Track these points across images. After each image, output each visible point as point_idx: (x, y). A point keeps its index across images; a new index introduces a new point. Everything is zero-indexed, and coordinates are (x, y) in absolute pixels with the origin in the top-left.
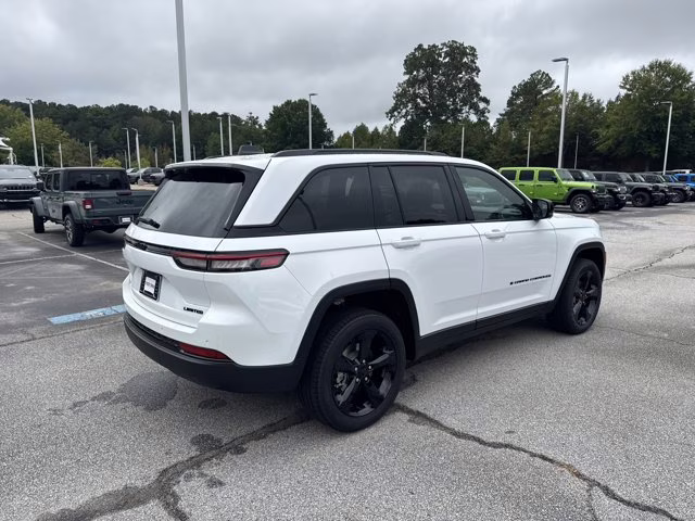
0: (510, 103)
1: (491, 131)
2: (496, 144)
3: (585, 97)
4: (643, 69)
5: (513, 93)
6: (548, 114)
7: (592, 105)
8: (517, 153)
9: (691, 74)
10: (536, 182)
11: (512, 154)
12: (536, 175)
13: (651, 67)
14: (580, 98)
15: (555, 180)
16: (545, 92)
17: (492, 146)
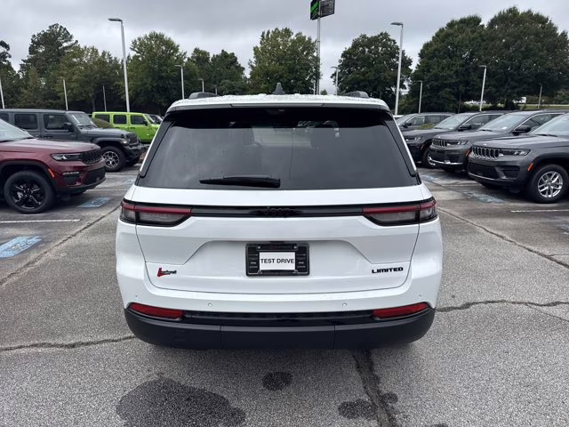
0: (32, 50)
1: (18, 75)
2: (26, 89)
3: (104, 53)
4: (146, 37)
5: (33, 41)
6: (74, 64)
7: (111, 62)
8: (51, 98)
9: (178, 46)
10: (129, 125)
11: (45, 99)
12: (128, 119)
13: (151, 37)
14: (100, 54)
15: (146, 123)
16: (65, 45)
17: (23, 90)
